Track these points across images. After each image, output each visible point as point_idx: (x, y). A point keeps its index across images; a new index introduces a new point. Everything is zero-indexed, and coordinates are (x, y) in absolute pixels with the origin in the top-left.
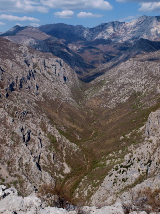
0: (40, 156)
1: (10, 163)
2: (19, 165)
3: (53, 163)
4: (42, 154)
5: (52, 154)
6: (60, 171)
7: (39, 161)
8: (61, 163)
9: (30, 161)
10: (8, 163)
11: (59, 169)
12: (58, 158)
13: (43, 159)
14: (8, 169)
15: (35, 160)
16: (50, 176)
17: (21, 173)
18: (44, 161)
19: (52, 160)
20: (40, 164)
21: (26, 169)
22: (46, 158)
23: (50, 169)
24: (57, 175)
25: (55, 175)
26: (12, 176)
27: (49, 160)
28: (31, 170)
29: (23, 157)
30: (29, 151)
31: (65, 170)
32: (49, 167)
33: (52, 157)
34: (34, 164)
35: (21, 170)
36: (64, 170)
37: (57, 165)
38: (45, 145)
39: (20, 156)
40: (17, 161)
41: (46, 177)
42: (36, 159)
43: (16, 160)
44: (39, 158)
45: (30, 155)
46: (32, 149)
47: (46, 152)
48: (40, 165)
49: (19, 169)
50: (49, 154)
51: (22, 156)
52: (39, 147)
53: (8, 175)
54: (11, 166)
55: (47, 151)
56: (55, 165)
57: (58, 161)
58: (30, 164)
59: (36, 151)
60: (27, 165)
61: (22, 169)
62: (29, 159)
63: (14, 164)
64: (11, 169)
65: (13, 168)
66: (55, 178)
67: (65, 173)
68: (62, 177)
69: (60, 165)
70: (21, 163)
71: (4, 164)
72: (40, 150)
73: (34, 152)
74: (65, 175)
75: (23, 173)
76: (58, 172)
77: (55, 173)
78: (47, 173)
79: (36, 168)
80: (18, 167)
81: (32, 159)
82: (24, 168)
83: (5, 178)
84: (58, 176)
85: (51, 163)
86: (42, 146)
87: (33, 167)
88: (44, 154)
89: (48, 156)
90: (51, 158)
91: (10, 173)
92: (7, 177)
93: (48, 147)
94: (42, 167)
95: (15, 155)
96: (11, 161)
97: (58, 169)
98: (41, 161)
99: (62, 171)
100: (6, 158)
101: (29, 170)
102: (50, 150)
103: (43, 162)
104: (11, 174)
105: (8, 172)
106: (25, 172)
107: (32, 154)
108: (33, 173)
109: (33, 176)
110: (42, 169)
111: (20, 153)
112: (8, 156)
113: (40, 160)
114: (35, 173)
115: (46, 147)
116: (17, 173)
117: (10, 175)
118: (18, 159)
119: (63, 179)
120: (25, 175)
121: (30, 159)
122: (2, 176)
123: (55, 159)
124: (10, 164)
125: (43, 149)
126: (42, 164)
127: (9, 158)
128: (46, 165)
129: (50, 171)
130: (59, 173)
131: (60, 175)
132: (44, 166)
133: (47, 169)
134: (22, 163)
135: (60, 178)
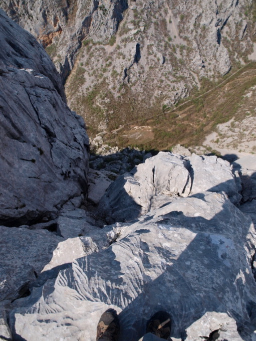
0: (227, 20)
1: (184, 18)
2: (195, 25)
3: (240, 37)
4: (231, 18)
5: (245, 23)
6: (243, 54)
7: (222, 28)
8: (251, 43)
9: (211, 25)
10: (182, 18)
11: (243, 51)
12: (251, 31)
13: (230, 28)
14: (179, 26)
15: (217, 25)
16: (228, 56)
17: (193, 38)
18: (229, 31)
19: (241, 33)
20: (222, 33)
21: (200, 35)
22: (234, 27)
23: (233, 45)
24: (237, 57)
25: (235, 57)
26: (181, 37)
27: (237, 32)
28: (207, 38)
29: (203, 15)
30: (215, 7)
31: (252, 54)
32: (232, 42)
33: (244, 28)
34: (214, 30)
35: (194, 33)
36: (250, 54)
37: (244, 44)
38: (243, 4)
39: (200, 11)
40: (194, 19)
41: (222, 54)
42: (220, 24)
43: (193, 16)
44: (225, 24)
45: (214, 15)
46: (221, 4)
47: (238, 15)
48: (222, 35)
49: (192, 31)
50: (241, 21)
51: (203, 12)
52: (232, 5)
53: (177, 35)
54: (184, 23)
55: (241, 15)
56: (241, 43)
57: (249, 38)
58: (209, 28)
59: (224, 9)
60: (204, 28)
61: (197, 32)
62: (210, 20)
63: (188, 22)
64: (183, 28)
65: (185, 26)
66: (233, 60)
67: (249, 59)
68: (243, 63)
69: (248, 45)
70: (197, 23)
71: (176, 17)
72: (231, 10)
73: (222, 11)
74: (249, 61)
75: (195, 38)
76: (241, 54)
77: (236, 54)
78: (225, 49)
79: (215, 38)
80: (192, 27)
81: (215, 21)
82: (199, 31)
83: (172, 37)
84: (237, 60)
85: (237, 37)
86: (237, 4)
87: (211, 33)
88: (234, 19)
89: (238, 25)
90: (240, 29)
91: (180, 32)
92: (175, 37)
93: (245, 9)
94: (222, 38)
95: (194, 7)
96: (187, 16)
97: (242, 49)
98: (226, 28)
99: (247, 55)
100: (181, 9)
101: (204, 37)
102: (246, 15)
103: (227, 33)
104: (181, 34)
105: (178, 31)
106: (198, 38)
107: (217, 13)
108: (208, 43)
109: (206, 47)
110: (221, 42)
111: (201, 7)
112: (185, 6)
113: (225, 26)
114: (210, 44)
115: (243, 7)
116: (189, 35)
117: (179, 35)
118: (195, 15)
119: (242, 66)
120: (197, 42)
121: (212, 20)
122: (170, 34)
123: (246, 33)
124: (184, 20)
125: (236, 10)
126: (224, 35)
127: (185, 9)
128: (229, 39)
129: (231, 48)
130: (241, 56)
131: (241, 59)
132: (226, 38)
133: (228, 45)
134: (199, 24)
135: (239, 63)
